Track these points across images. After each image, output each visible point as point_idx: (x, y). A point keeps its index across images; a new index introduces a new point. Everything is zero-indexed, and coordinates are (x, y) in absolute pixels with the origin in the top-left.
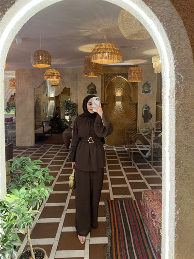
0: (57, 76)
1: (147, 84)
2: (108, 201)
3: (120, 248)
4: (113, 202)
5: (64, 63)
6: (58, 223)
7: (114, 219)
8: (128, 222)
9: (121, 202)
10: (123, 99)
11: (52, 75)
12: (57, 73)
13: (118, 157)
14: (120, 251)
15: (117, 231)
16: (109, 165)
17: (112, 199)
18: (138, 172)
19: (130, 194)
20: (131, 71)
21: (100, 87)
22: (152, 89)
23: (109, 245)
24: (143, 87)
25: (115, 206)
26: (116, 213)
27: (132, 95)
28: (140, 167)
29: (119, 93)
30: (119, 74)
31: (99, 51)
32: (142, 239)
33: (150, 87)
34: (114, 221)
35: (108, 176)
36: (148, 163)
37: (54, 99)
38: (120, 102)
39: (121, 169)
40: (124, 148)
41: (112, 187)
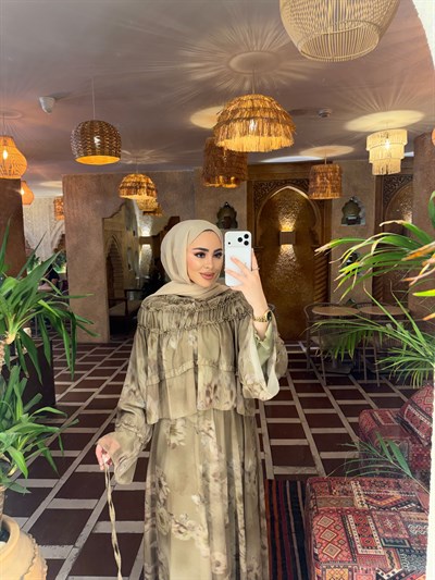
0: (149, 188)
1: (352, 206)
4: (274, 484)
5: (164, 161)
9: (294, 484)
10: (296, 238)
11: (136, 188)
12: (148, 183)
17: (270, 476)
18: (332, 407)
19: (314, 465)
20: (315, 174)
21: (245, 213)
22: (364, 214)
24: (343, 209)
25: (277, 493)
26: (279, 512)
27: (318, 230)
28: (338, 395)
29: (287, 226)
30: (286, 182)
33: (359, 210)
35: (263, 417)
36: (356, 386)
37: (151, 240)
38: (291, 246)
39: (292, 399)
40: (300, 348)
41: (272, 447)
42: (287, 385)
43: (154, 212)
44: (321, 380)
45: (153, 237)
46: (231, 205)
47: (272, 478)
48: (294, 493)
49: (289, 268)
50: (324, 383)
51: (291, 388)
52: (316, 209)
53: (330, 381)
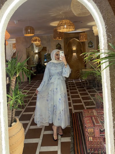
0: (39, 40)
9: (79, 114)
13: (76, 86)
16: (71, 91)
22: (94, 45)
26: (76, 121)
27: (82, 49)
28: (90, 92)
35: (71, 98)
37: (38, 53)
39: (78, 93)
41: (73, 105)
42: (76, 90)
43: (39, 46)
44: (85, 88)
46: (60, 44)
47: (74, 113)
48: (80, 116)
49: (75, 59)
50: (86, 89)
53: (87, 89)
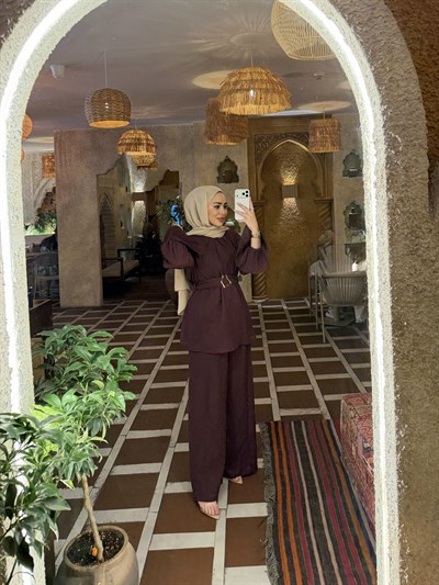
0: (148, 144)
1: (353, 158)
2: (269, 424)
3: (295, 526)
4: (280, 425)
5: (163, 116)
6: (157, 475)
7: (281, 461)
8: (313, 467)
10: (299, 191)
11: (137, 144)
12: (147, 139)
13: (291, 324)
14: (296, 532)
15: (288, 488)
16: (271, 342)
17: (277, 418)
18: (336, 356)
19: (318, 406)
20: (314, 128)
21: (246, 166)
23: (270, 521)
24: (344, 161)
25: (284, 433)
26: (286, 449)
29: (289, 180)
30: (287, 136)
31: (239, 87)
32: (345, 504)
33: (360, 162)
34: (281, 467)
35: (269, 367)
37: (145, 195)
38: (294, 199)
39: (297, 351)
40: (305, 304)
41: (278, 392)
42: (292, 338)
43: (149, 167)
45: (147, 192)
46: (232, 159)
47: (279, 419)
49: (293, 222)
51: (296, 340)
52: (317, 162)
